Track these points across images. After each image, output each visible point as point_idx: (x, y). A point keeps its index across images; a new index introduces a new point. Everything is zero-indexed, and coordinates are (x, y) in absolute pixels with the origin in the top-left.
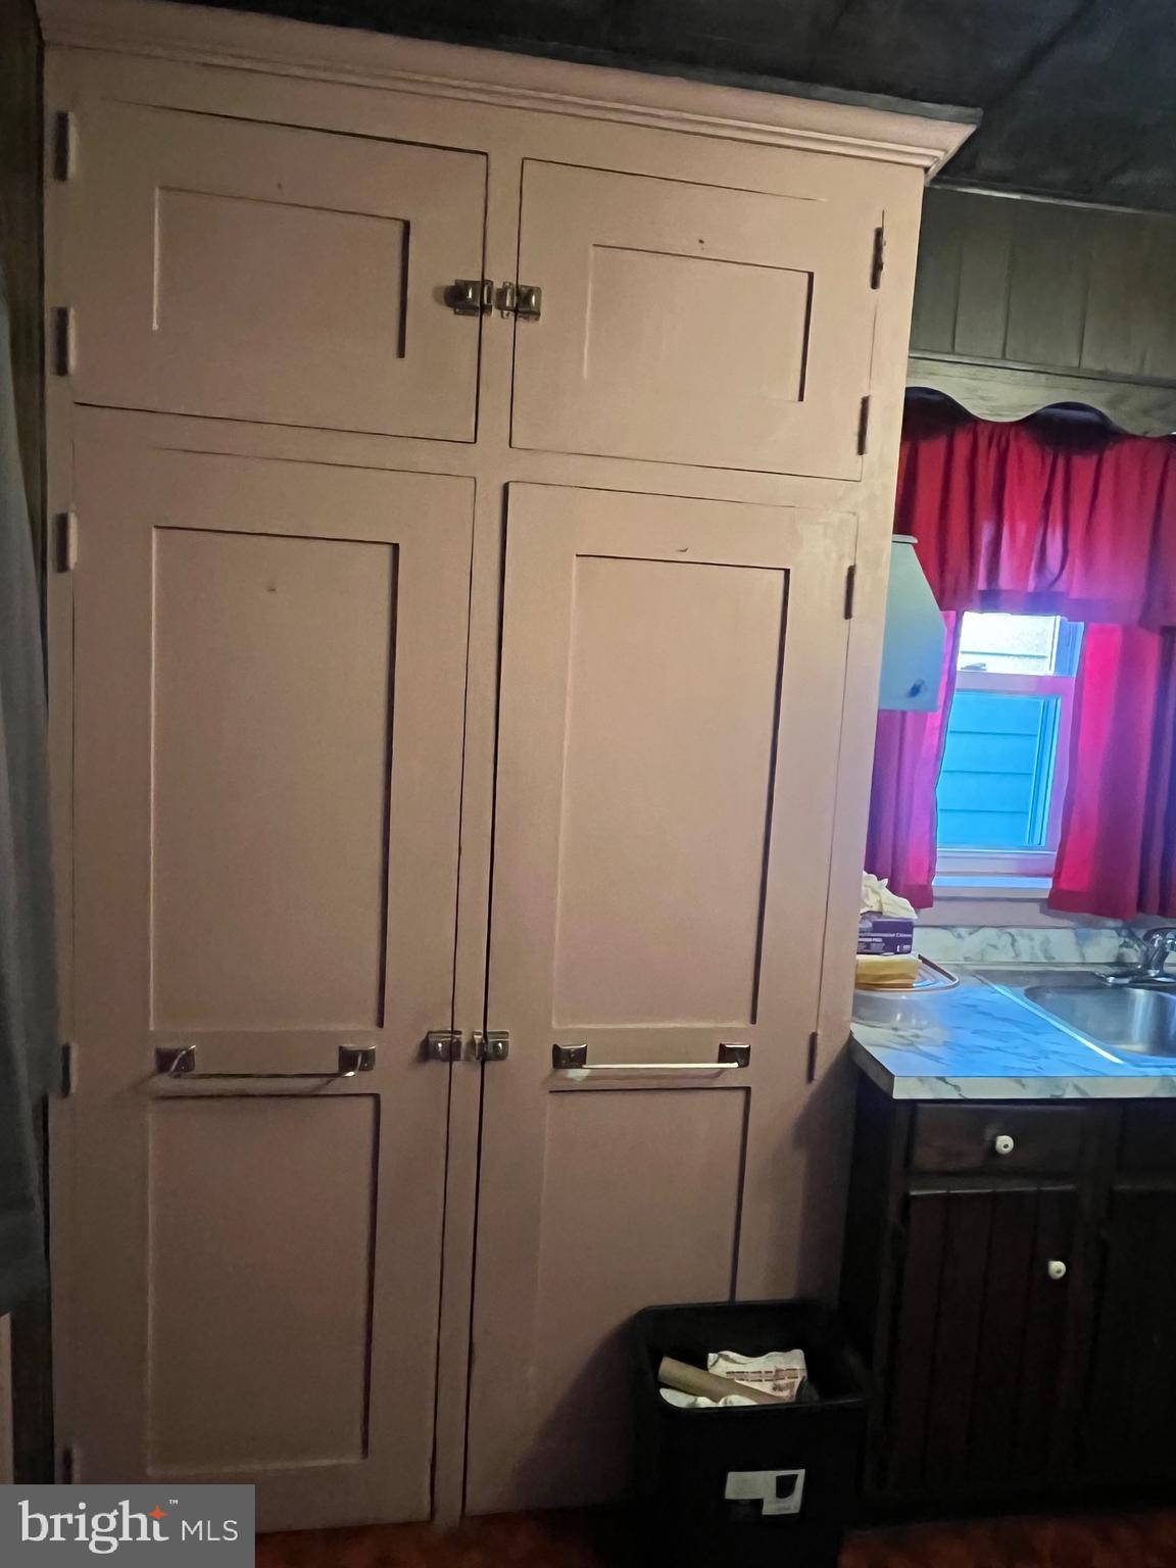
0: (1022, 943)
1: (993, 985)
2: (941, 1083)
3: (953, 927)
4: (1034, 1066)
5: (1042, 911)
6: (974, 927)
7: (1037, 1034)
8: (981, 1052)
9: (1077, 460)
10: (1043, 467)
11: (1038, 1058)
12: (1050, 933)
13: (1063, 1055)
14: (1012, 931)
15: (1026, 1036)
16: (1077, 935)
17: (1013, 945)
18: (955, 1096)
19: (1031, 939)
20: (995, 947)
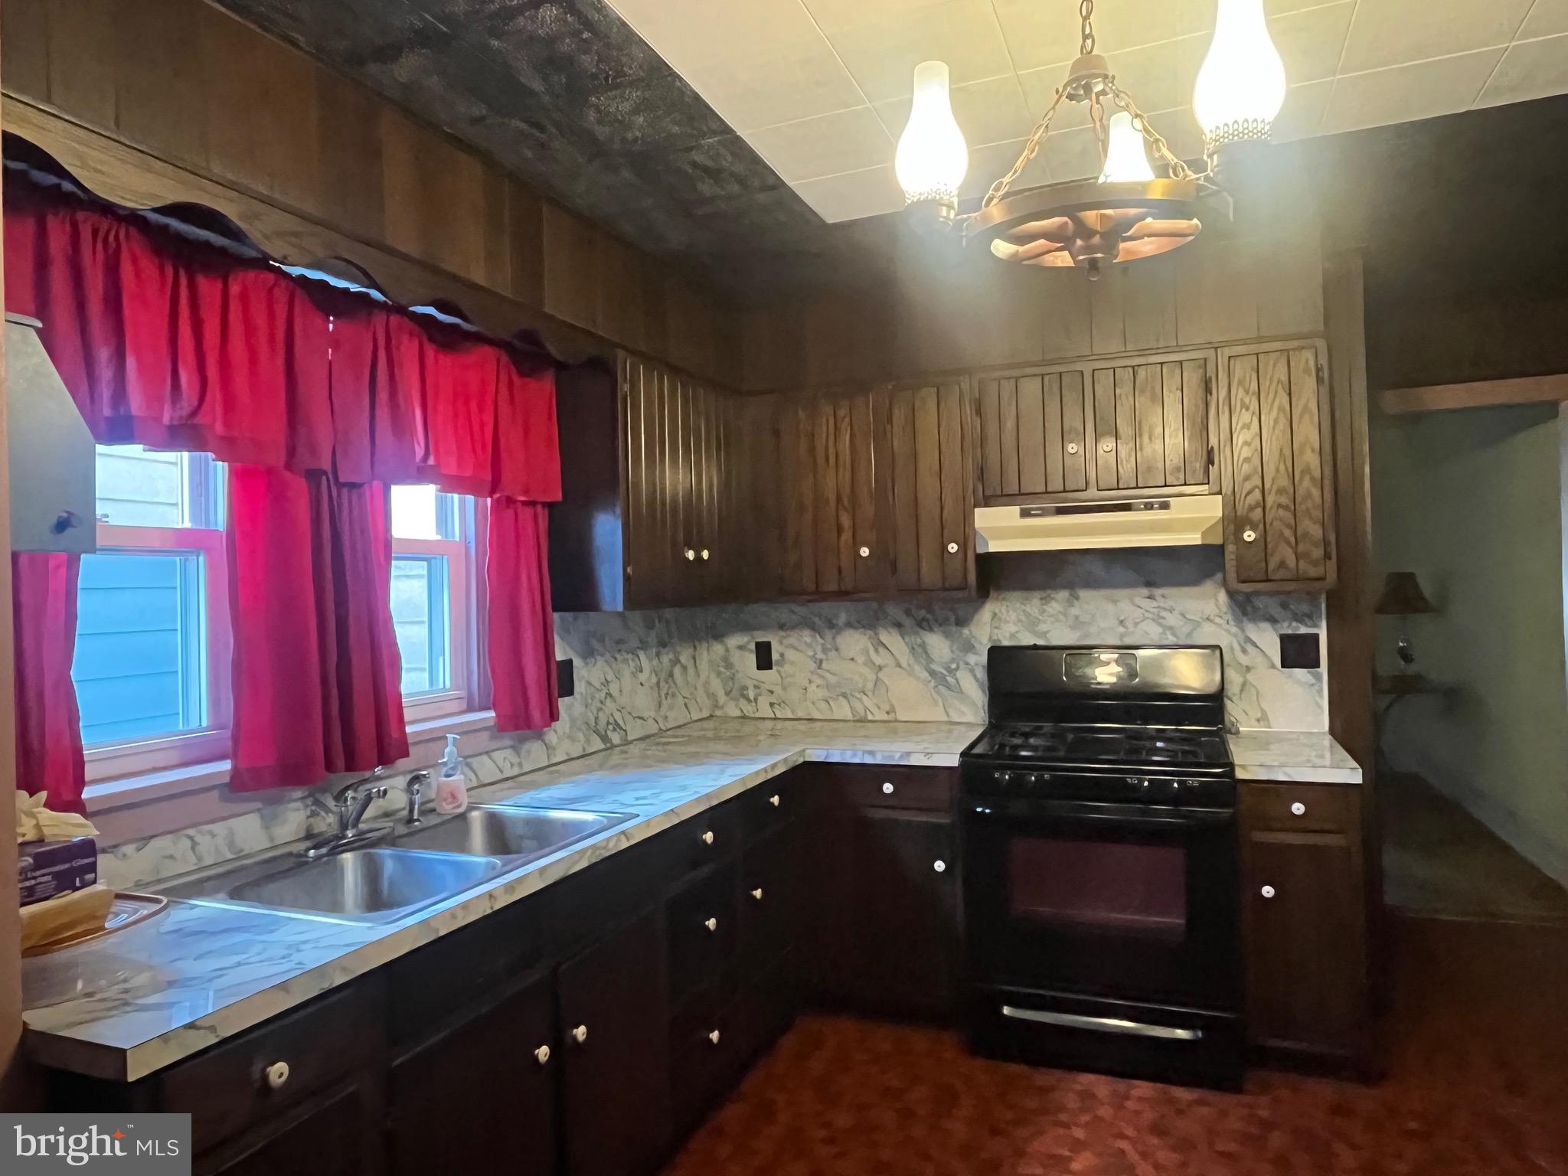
0: (204, 842)
1: (186, 901)
2: (192, 1032)
3: (115, 846)
4: (292, 965)
5: (224, 799)
6: (144, 839)
7: (272, 931)
8: (222, 976)
9: (201, 281)
10: (163, 284)
11: (290, 955)
12: (235, 823)
13: (317, 940)
14: (191, 832)
15: (264, 937)
16: (262, 817)
17: (193, 849)
18: (212, 1040)
19: (213, 835)
20: (171, 857)
